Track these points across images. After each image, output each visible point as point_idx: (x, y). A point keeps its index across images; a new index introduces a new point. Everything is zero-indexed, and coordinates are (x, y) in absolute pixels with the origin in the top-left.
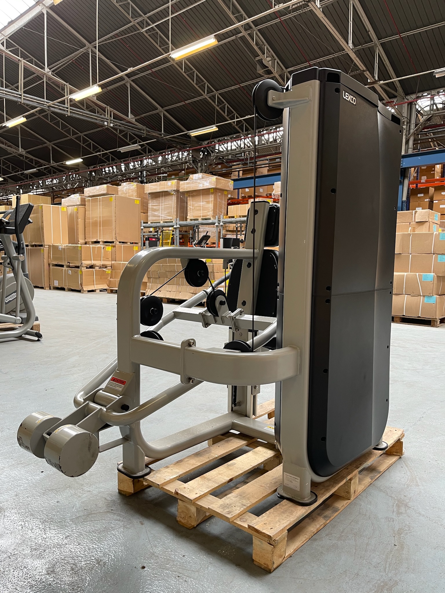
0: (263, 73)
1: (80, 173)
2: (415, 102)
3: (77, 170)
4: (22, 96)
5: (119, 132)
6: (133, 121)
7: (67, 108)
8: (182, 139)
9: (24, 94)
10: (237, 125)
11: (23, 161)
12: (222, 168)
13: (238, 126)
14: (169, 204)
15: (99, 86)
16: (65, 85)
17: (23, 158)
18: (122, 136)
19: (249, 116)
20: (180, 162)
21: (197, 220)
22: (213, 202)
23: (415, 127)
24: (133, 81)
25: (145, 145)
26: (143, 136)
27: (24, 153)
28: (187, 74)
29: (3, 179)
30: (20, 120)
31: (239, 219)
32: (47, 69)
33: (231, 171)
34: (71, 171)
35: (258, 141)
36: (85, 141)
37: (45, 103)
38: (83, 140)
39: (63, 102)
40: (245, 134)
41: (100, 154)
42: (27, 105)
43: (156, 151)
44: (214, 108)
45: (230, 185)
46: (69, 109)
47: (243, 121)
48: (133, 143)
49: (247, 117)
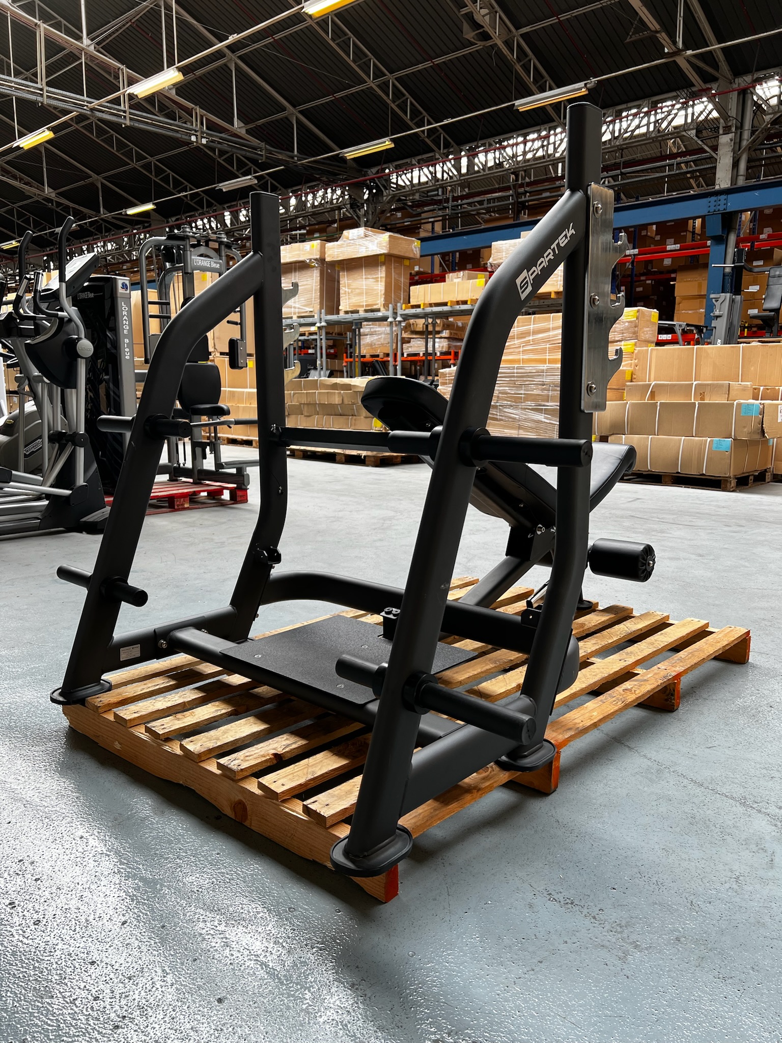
0: (474, 39)
1: (152, 230)
2: (751, 89)
3: (146, 225)
4: (45, 91)
5: (219, 154)
6: (243, 132)
7: (125, 112)
8: (331, 165)
9: (48, 88)
10: (429, 136)
11: (53, 210)
12: (402, 218)
13: (431, 139)
14: (306, 285)
15: (180, 69)
16: (119, 68)
17: (53, 205)
18: (223, 160)
19: (450, 121)
20: (328, 207)
21: (357, 312)
22: (384, 279)
23: (751, 136)
24: (240, 58)
25: (265, 178)
26: (260, 161)
27: (54, 195)
28: (336, 42)
29: (19, 245)
30: (42, 136)
31: (429, 310)
32: (86, 41)
33: (419, 222)
34: (136, 227)
35: (468, 166)
36: (159, 171)
37: (85, 104)
38: (155, 169)
39: (117, 101)
40: (444, 154)
41: (187, 195)
42: (55, 108)
43: (287, 186)
44: (386, 105)
45: (416, 248)
46: (128, 113)
47: (438, 128)
48: (245, 174)
49: (445, 122)
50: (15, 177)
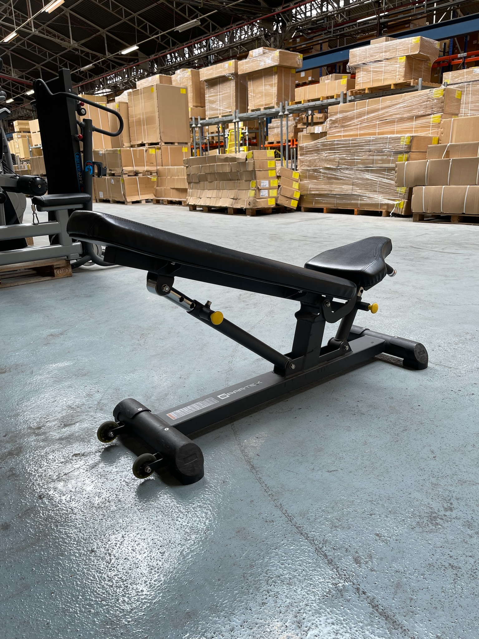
3: (136, 61)
5: (176, 6)
11: (79, 56)
12: (301, 43)
14: (227, 93)
17: (79, 52)
18: (179, 10)
21: (259, 110)
22: (276, 85)
26: (199, 7)
27: (78, 45)
31: (306, 104)
33: (312, 44)
36: (140, 22)
38: (137, 21)
41: (158, 37)
43: (222, 26)
45: (299, 60)
48: (193, 19)
50: (54, 36)
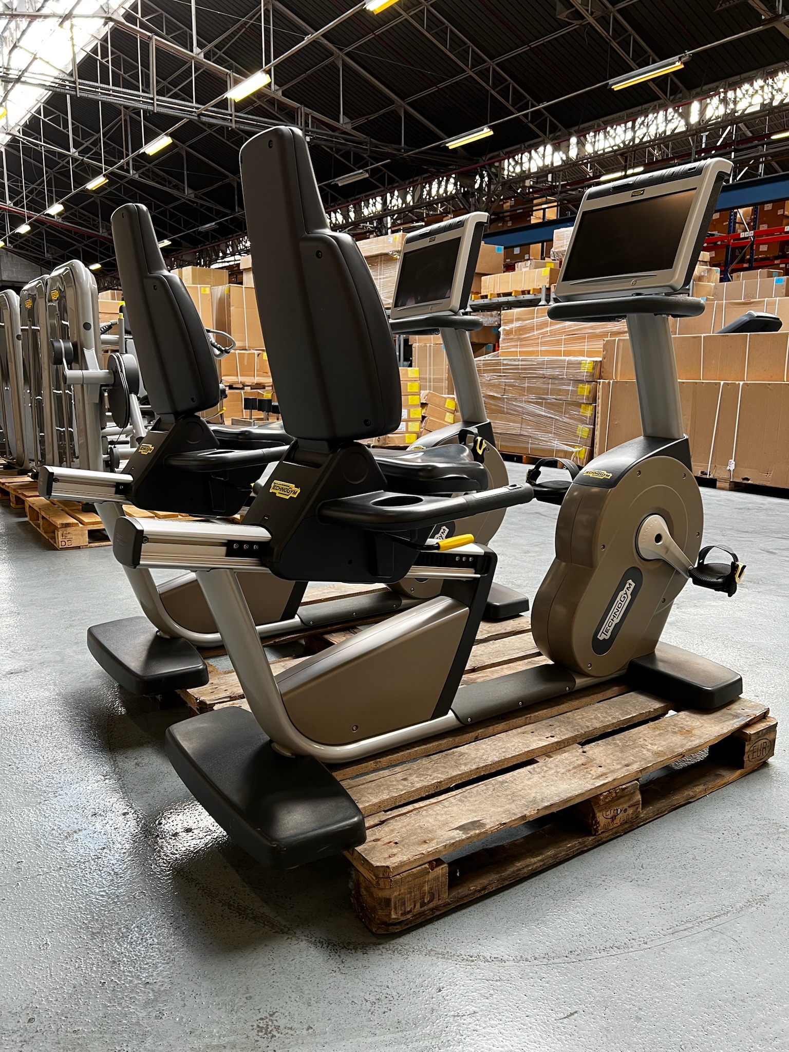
4: (156, 100)
6: (348, 128)
7: (231, 115)
9: (158, 97)
10: (532, 120)
12: (515, 205)
13: (534, 123)
14: (390, 277)
15: (266, 72)
16: (225, 73)
18: (340, 156)
24: (348, 54)
27: (193, 196)
28: (431, 33)
29: (170, 243)
30: (162, 142)
32: (196, 50)
33: (531, 209)
35: (578, 152)
37: (194, 110)
39: (221, 105)
40: (550, 138)
42: (165, 115)
43: (404, 179)
44: (485, 93)
46: (234, 116)
47: (543, 110)
48: (359, 168)
49: (542, 106)
